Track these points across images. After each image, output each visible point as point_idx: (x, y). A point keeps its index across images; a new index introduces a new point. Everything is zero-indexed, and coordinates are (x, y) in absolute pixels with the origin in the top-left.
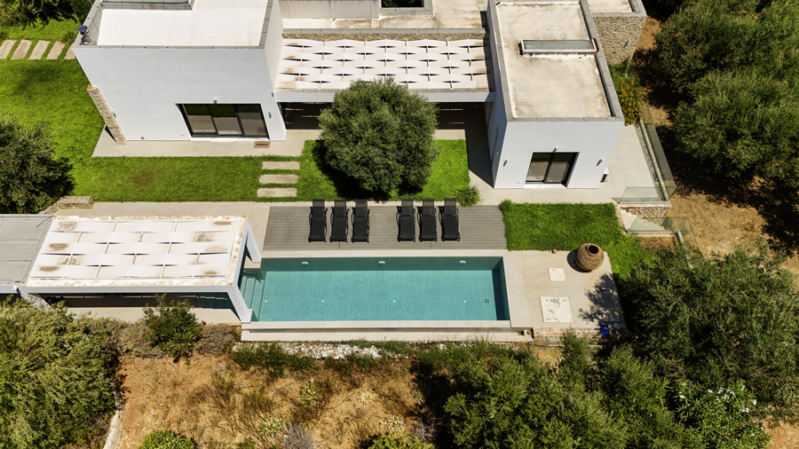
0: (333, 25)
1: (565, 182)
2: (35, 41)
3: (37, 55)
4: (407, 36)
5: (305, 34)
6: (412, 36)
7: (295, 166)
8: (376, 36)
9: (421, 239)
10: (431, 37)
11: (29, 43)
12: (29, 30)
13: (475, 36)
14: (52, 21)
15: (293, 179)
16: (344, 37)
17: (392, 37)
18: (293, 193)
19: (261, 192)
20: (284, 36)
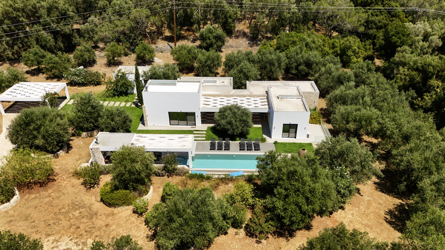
0: (218, 93)
1: (295, 138)
2: (115, 102)
3: (116, 105)
4: (242, 96)
5: (209, 95)
6: (244, 96)
7: (205, 132)
8: (232, 96)
9: (247, 150)
10: (249, 96)
11: (114, 102)
12: (114, 99)
13: (264, 96)
14: (121, 97)
15: (205, 135)
16: (222, 96)
17: (237, 96)
18: (204, 139)
20: (203, 96)
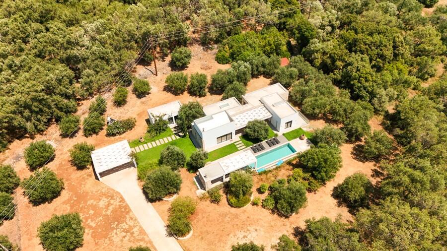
1: (291, 127)
6: (250, 110)
7: (241, 142)
8: (244, 112)
9: (273, 145)
10: (254, 109)
13: (261, 105)
15: (243, 144)
17: (247, 111)
18: (245, 146)
19: (239, 149)
